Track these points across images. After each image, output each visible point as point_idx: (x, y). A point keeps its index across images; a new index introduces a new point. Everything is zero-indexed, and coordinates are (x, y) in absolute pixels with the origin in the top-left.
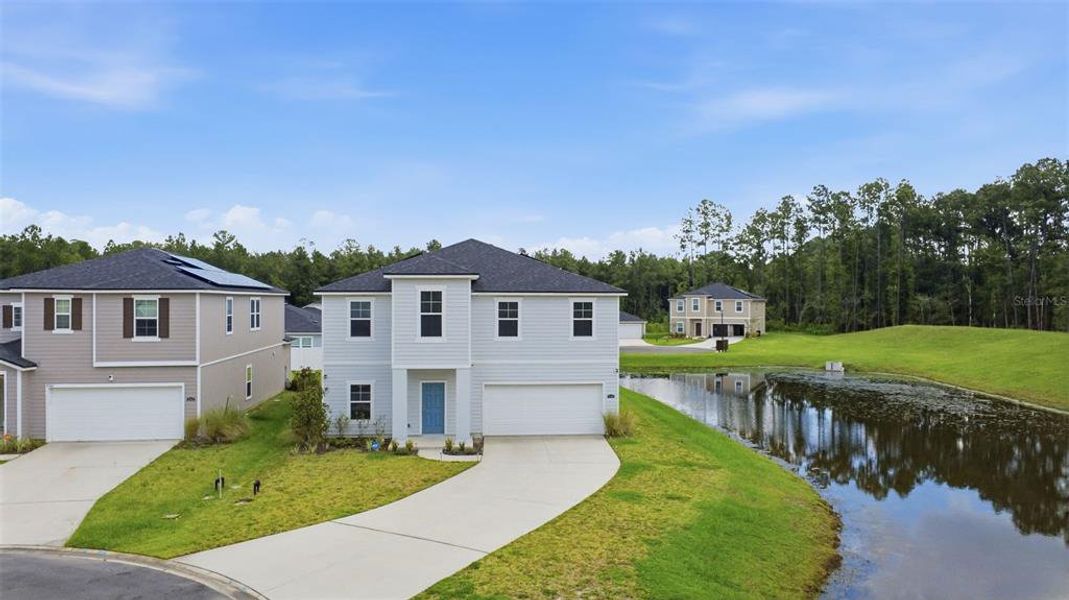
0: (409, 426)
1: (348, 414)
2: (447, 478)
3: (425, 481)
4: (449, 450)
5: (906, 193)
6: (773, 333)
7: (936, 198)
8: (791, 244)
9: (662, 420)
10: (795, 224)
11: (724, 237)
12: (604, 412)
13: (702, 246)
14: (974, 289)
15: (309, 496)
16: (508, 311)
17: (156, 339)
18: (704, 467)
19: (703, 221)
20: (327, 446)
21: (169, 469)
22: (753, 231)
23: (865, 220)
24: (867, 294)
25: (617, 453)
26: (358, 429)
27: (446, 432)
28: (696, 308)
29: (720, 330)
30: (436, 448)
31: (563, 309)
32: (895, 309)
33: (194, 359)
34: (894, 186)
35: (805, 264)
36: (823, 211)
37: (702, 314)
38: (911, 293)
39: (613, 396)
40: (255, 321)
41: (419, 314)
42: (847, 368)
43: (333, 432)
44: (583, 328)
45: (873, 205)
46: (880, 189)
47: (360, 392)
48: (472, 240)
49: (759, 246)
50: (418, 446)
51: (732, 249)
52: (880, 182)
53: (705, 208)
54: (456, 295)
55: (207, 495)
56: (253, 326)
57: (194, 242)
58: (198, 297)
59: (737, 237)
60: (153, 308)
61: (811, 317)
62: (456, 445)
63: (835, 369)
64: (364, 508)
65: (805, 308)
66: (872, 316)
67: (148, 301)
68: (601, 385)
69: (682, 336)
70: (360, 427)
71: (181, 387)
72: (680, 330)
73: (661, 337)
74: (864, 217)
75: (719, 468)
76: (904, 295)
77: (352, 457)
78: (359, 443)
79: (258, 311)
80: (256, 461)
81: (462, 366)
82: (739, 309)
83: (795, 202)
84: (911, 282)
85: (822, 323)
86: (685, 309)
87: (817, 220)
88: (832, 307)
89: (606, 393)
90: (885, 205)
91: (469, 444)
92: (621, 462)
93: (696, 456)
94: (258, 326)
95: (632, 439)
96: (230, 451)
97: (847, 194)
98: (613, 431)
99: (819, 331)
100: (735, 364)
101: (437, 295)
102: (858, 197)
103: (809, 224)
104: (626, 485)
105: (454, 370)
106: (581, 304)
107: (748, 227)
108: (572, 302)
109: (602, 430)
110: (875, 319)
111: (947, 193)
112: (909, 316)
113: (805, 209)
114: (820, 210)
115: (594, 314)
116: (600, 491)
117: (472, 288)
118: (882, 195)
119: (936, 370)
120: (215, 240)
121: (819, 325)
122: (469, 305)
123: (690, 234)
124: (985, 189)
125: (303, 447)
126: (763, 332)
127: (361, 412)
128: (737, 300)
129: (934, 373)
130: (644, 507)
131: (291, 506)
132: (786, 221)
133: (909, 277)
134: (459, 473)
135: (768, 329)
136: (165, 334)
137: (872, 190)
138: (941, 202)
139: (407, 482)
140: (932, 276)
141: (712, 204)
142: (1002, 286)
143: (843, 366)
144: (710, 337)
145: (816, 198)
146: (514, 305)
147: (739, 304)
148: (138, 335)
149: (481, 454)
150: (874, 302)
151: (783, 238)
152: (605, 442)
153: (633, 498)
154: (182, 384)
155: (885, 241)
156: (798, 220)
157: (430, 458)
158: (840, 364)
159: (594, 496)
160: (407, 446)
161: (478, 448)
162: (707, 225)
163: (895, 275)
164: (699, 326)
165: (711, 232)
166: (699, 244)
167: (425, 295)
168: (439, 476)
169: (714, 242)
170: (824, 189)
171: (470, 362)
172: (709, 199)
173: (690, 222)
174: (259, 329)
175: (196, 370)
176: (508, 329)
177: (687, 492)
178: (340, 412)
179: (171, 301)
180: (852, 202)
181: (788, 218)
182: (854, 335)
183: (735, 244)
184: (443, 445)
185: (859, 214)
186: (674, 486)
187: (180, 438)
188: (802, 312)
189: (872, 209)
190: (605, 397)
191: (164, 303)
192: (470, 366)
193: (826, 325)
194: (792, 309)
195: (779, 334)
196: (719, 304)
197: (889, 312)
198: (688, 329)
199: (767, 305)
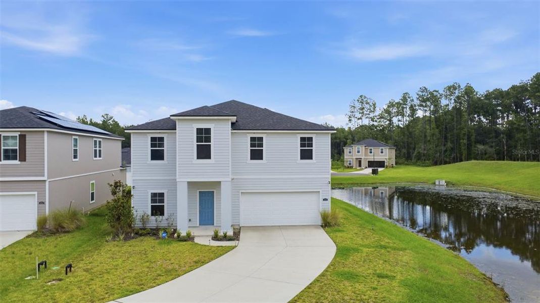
0: (190, 220)
1: (149, 212)
2: (212, 259)
3: (196, 262)
4: (216, 238)
5: (469, 91)
6: (399, 166)
7: (485, 93)
8: (408, 119)
9: (355, 215)
10: (410, 108)
11: (372, 115)
12: (321, 210)
13: (360, 120)
14: (507, 141)
15: (106, 276)
16: (257, 143)
17: (17, 162)
18: (395, 249)
19: (360, 106)
20: (132, 235)
21: (13, 253)
22: (387, 111)
23: (448, 105)
24: (449, 145)
25: (332, 239)
26: (155, 222)
27: (215, 225)
28: (358, 152)
29: (371, 164)
30: (207, 236)
31: (293, 142)
32: (465, 153)
33: (43, 176)
34: (463, 86)
35: (414, 129)
36: (424, 101)
37: (362, 155)
38: (473, 144)
39: (327, 200)
40: (98, 154)
41: (195, 143)
42: (448, 183)
43: (138, 224)
44: (306, 154)
45: (452, 97)
46: (455, 89)
47: (158, 198)
48: (234, 100)
49: (390, 120)
50: (195, 234)
51: (376, 121)
52: (455, 85)
53: (362, 100)
54: (220, 130)
55: (30, 275)
56: (96, 156)
57: (91, 119)
58: (46, 134)
59: (379, 115)
60: (16, 141)
61: (419, 158)
62: (221, 234)
63: (441, 184)
64: (145, 287)
65: (416, 153)
66: (453, 156)
67: (12, 137)
68: (319, 192)
69: (352, 167)
70: (156, 221)
71: (35, 195)
72: (350, 164)
73: (340, 168)
74: (448, 103)
75: (406, 249)
76: (469, 146)
77: (148, 243)
78: (154, 233)
79: (100, 147)
80: (79, 246)
81: (225, 180)
82: (382, 152)
83: (410, 96)
84: (473, 138)
85: (425, 160)
86: (352, 153)
87: (421, 105)
88: (431, 152)
89: (321, 198)
90: (458, 97)
91: (230, 233)
92: (337, 246)
93: (387, 241)
94: (100, 156)
95: (340, 228)
96: (66, 238)
97: (437, 91)
98: (327, 223)
99: (424, 165)
100: (384, 181)
101: (208, 131)
102: (443, 93)
103: (417, 107)
104: (344, 265)
105: (219, 183)
106: (305, 138)
107: (385, 110)
108: (299, 136)
109: (320, 222)
110: (454, 158)
111: (491, 90)
112: (472, 156)
113: (415, 100)
114: (424, 100)
115: (313, 146)
116: (326, 271)
117: (232, 127)
118: (457, 91)
119: (500, 184)
120: (102, 119)
121: (423, 161)
122: (230, 138)
123: (354, 114)
124: (514, 88)
125: (116, 235)
126: (394, 165)
127: (158, 210)
128: (381, 148)
129: (499, 186)
130: (362, 285)
131: (89, 285)
132: (405, 106)
133: (472, 136)
134: (221, 255)
135: (396, 163)
136: (23, 159)
137: (451, 89)
138: (488, 96)
139: (182, 263)
140: (484, 135)
141: (365, 97)
142: (524, 139)
143: (445, 182)
144: (366, 168)
145: (421, 94)
146: (261, 139)
147: (382, 150)
148: (4, 159)
149: (238, 240)
150: (452, 149)
151: (403, 116)
152: (322, 231)
153: (352, 277)
154: (36, 193)
155: (459, 116)
156: (412, 105)
157: (202, 243)
158: (444, 181)
159: (322, 275)
160: (187, 234)
161: (236, 236)
162: (363, 109)
163: (464, 134)
164: (360, 162)
165: (365, 112)
166: (359, 119)
167: (199, 131)
168: (206, 259)
169: (367, 118)
170: (425, 88)
171: (231, 177)
172: (364, 95)
173: (354, 107)
174: (101, 158)
175: (45, 183)
176: (257, 154)
177: (390, 270)
178: (144, 211)
179: (27, 136)
180: (441, 96)
181: (406, 105)
182: (443, 166)
183: (378, 119)
184: (212, 233)
185: (444, 102)
186: (381, 267)
187: (33, 229)
188: (414, 155)
189: (451, 99)
190: (321, 200)
191: (23, 138)
192: (230, 180)
193: (427, 161)
194: (409, 153)
195: (402, 166)
196: (371, 150)
197: (461, 155)
198: (355, 164)
199: (396, 151)
